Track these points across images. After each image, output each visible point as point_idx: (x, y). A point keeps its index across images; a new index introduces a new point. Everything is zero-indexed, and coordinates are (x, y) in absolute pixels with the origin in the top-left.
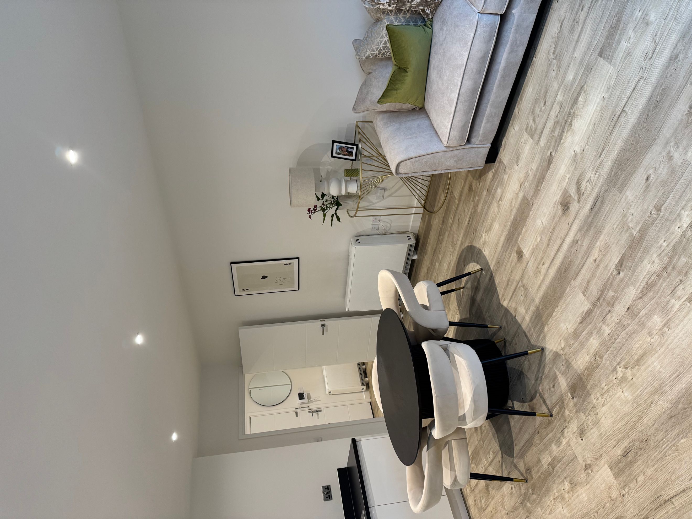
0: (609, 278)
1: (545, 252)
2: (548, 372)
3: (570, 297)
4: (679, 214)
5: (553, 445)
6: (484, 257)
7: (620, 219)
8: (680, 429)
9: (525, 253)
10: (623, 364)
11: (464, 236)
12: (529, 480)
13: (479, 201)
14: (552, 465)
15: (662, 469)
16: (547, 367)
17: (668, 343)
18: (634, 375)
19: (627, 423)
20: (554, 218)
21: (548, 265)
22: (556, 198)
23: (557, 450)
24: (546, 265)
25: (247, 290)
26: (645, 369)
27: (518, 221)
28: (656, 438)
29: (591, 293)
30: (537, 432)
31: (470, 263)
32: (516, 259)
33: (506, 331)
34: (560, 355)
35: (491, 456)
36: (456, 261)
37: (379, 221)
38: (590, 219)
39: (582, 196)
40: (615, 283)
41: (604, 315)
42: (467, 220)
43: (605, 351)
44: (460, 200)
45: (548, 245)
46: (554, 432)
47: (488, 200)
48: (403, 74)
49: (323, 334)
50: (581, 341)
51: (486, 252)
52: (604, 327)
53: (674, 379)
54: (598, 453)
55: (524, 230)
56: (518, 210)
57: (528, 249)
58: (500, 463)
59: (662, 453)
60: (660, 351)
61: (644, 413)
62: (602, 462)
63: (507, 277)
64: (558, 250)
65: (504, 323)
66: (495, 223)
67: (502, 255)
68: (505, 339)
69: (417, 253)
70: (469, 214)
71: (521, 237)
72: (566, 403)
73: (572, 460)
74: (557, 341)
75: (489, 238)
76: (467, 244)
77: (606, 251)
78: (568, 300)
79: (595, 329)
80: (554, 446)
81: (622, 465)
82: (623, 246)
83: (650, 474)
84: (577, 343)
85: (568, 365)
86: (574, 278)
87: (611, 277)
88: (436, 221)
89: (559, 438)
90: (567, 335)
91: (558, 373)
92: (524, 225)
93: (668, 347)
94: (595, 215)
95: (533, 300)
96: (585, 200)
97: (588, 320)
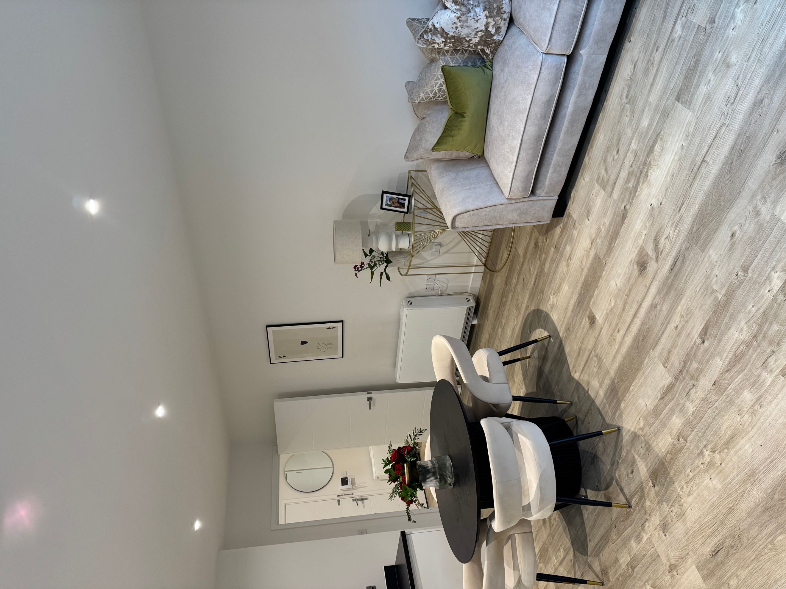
0: (692, 347)
1: (620, 317)
2: (625, 456)
3: (650, 369)
4: (769, 275)
5: (632, 541)
6: (553, 322)
7: (703, 281)
8: (777, 524)
9: (598, 318)
10: (710, 446)
11: (529, 298)
12: (605, 583)
13: (545, 259)
14: (632, 565)
15: (757, 571)
16: (625, 450)
17: (760, 423)
18: (723, 460)
19: (717, 516)
20: (630, 278)
21: (624, 333)
22: (632, 256)
23: (637, 548)
24: (622, 333)
25: (284, 356)
26: (736, 453)
27: (589, 282)
28: (750, 534)
29: (672, 365)
30: (613, 526)
31: (536, 329)
32: (588, 325)
33: (578, 407)
34: (639, 436)
35: (562, 554)
36: (521, 326)
37: (435, 280)
38: (670, 281)
39: (661, 255)
40: (700, 353)
41: (688, 390)
42: (533, 280)
43: (689, 432)
44: (524, 258)
45: (624, 309)
46: (633, 525)
47: (556, 258)
48: (461, 119)
49: (370, 409)
50: (663, 419)
51: (554, 317)
52: (688, 404)
53: (769, 465)
54: (684, 551)
55: (596, 292)
56: (589, 269)
57: (601, 313)
58: (573, 562)
59: (757, 552)
60: (751, 432)
61: (735, 505)
62: (689, 562)
63: (579, 345)
64: (635, 316)
65: (576, 399)
66: (564, 284)
67: (573, 320)
68: (576, 417)
69: (477, 317)
70: (535, 273)
71: (593, 300)
72: (646, 491)
73: (655, 559)
74: (636, 419)
75: (557, 300)
76: (532, 308)
77: (688, 317)
78: (647, 372)
79: (677, 405)
80: (633, 543)
81: (711, 566)
82: (708, 312)
83: (743, 577)
84: (658, 422)
85: (649, 448)
86: (653, 347)
87: (695, 346)
88: (499, 281)
89: (639, 533)
90: (646, 413)
91: (636, 457)
92: (597, 287)
93: (760, 428)
94: (675, 276)
95: (608, 372)
96: (664, 259)
97: (669, 395)
